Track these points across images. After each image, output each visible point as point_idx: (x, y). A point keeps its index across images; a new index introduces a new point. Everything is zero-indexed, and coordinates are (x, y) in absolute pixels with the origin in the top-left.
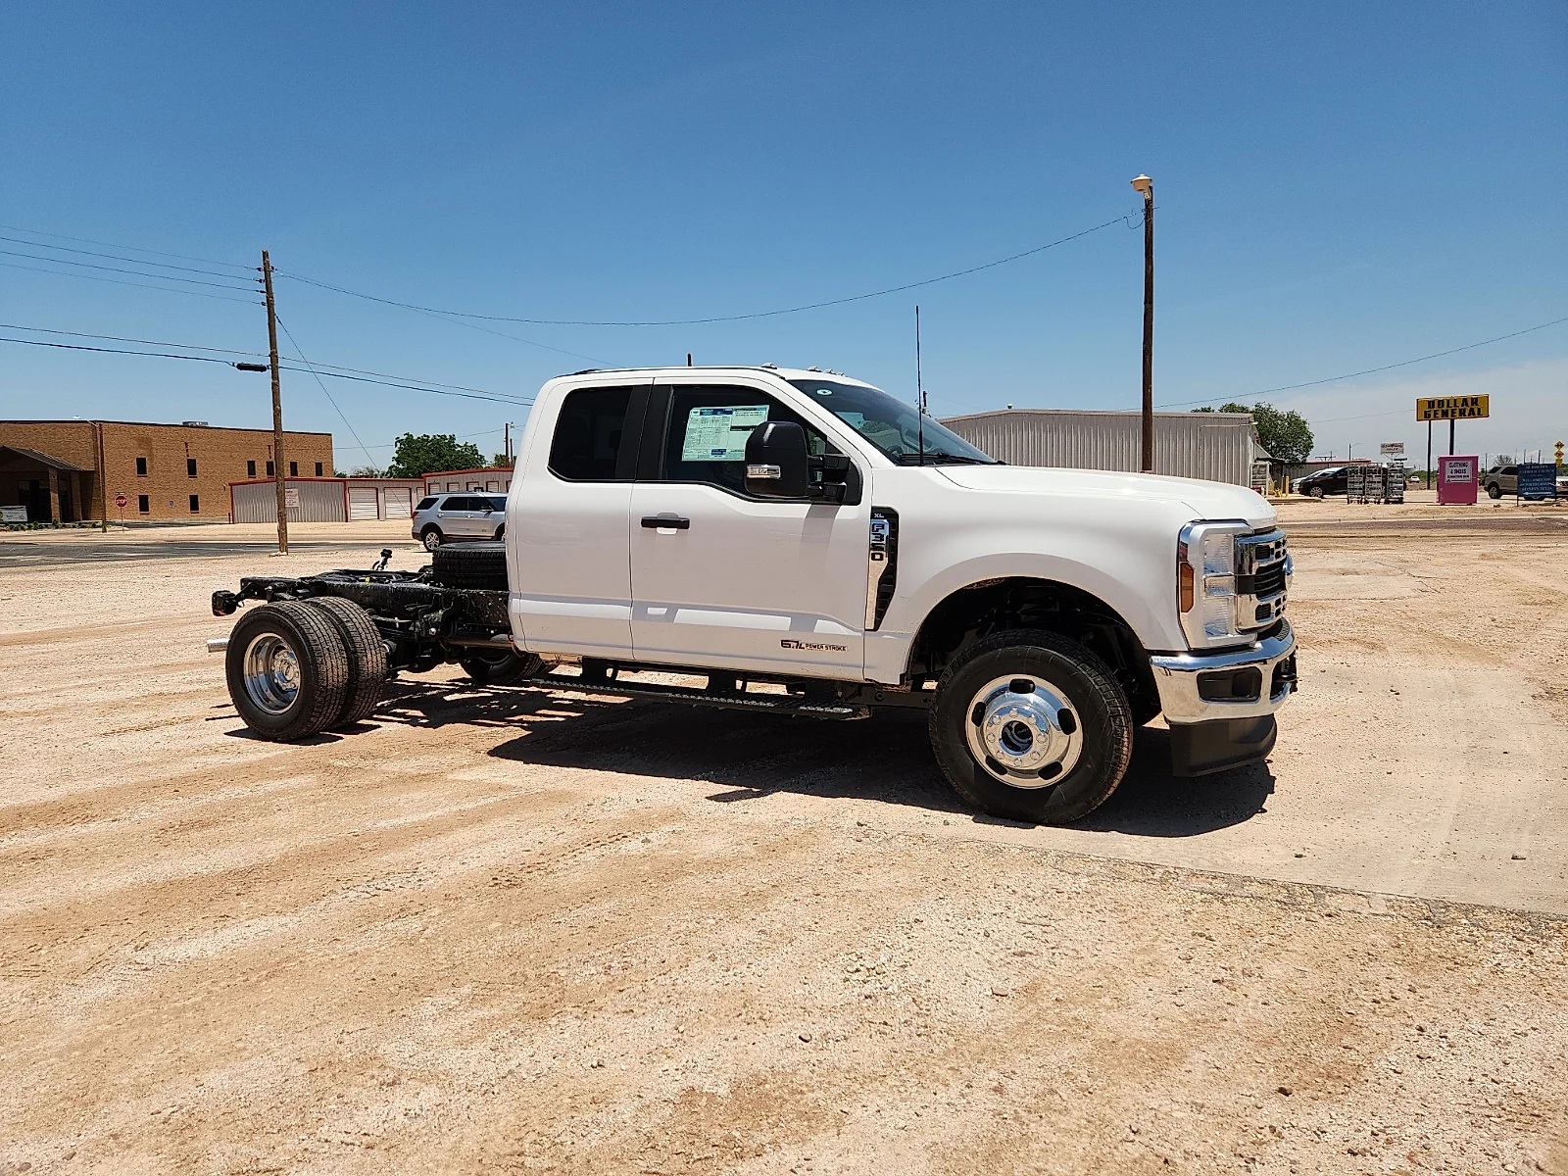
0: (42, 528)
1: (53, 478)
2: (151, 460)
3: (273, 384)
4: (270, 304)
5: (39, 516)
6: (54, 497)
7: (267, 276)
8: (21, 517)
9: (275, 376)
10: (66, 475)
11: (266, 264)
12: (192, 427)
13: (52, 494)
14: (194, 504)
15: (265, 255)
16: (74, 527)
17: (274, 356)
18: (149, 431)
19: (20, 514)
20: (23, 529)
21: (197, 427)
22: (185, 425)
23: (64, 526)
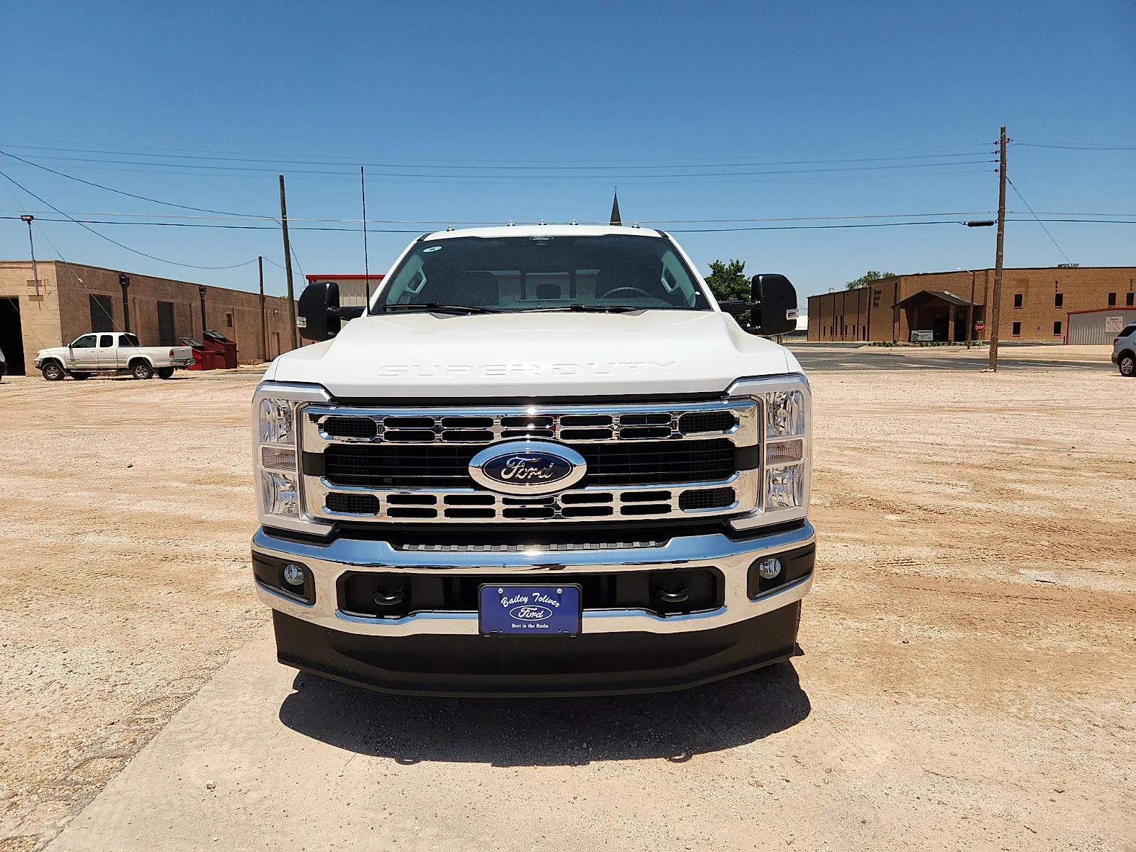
0: (939, 345)
1: (952, 311)
2: (1027, 296)
3: (998, 235)
4: (1003, 170)
5: (941, 338)
6: (952, 324)
7: (1003, 146)
8: (929, 338)
9: (1001, 228)
10: (962, 309)
11: (1003, 138)
12: (1065, 268)
13: (950, 322)
14: (1057, 328)
15: (1003, 130)
16: (961, 345)
17: (1001, 212)
18: (1028, 275)
19: (929, 335)
20: (927, 346)
21: (1069, 268)
22: (1060, 267)
23: (955, 344)
